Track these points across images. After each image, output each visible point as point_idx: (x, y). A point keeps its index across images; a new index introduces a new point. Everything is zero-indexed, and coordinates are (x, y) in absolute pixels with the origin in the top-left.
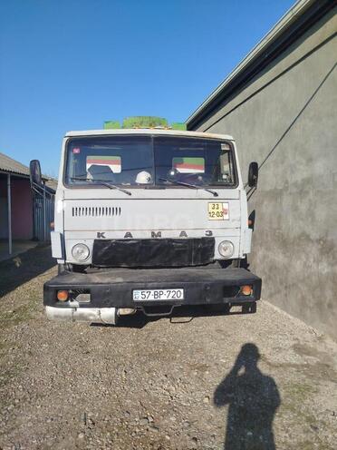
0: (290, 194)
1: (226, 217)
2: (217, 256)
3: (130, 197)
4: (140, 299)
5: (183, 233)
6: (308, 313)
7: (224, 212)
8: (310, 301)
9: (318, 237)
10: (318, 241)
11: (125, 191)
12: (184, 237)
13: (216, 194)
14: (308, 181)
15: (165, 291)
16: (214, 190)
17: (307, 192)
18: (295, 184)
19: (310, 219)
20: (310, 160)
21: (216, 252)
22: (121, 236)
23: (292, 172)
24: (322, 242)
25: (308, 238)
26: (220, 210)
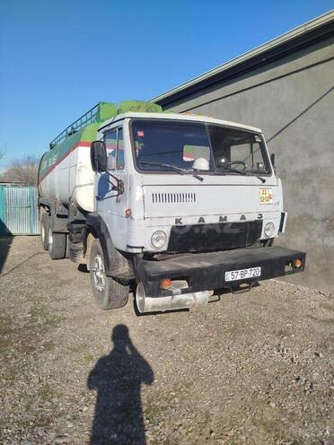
0: (289, 181)
1: (271, 201)
2: (263, 237)
3: (201, 183)
4: (231, 280)
5: (243, 217)
6: (312, 279)
7: (270, 197)
8: (313, 269)
9: (323, 217)
10: (324, 220)
11: (197, 178)
12: (243, 221)
13: (264, 181)
14: (311, 171)
15: (248, 270)
16: (263, 178)
17: (310, 181)
18: (296, 173)
19: (314, 203)
20: (314, 154)
21: (263, 233)
22: (195, 221)
23: (291, 163)
24: (328, 221)
25: (311, 218)
26: (267, 195)
